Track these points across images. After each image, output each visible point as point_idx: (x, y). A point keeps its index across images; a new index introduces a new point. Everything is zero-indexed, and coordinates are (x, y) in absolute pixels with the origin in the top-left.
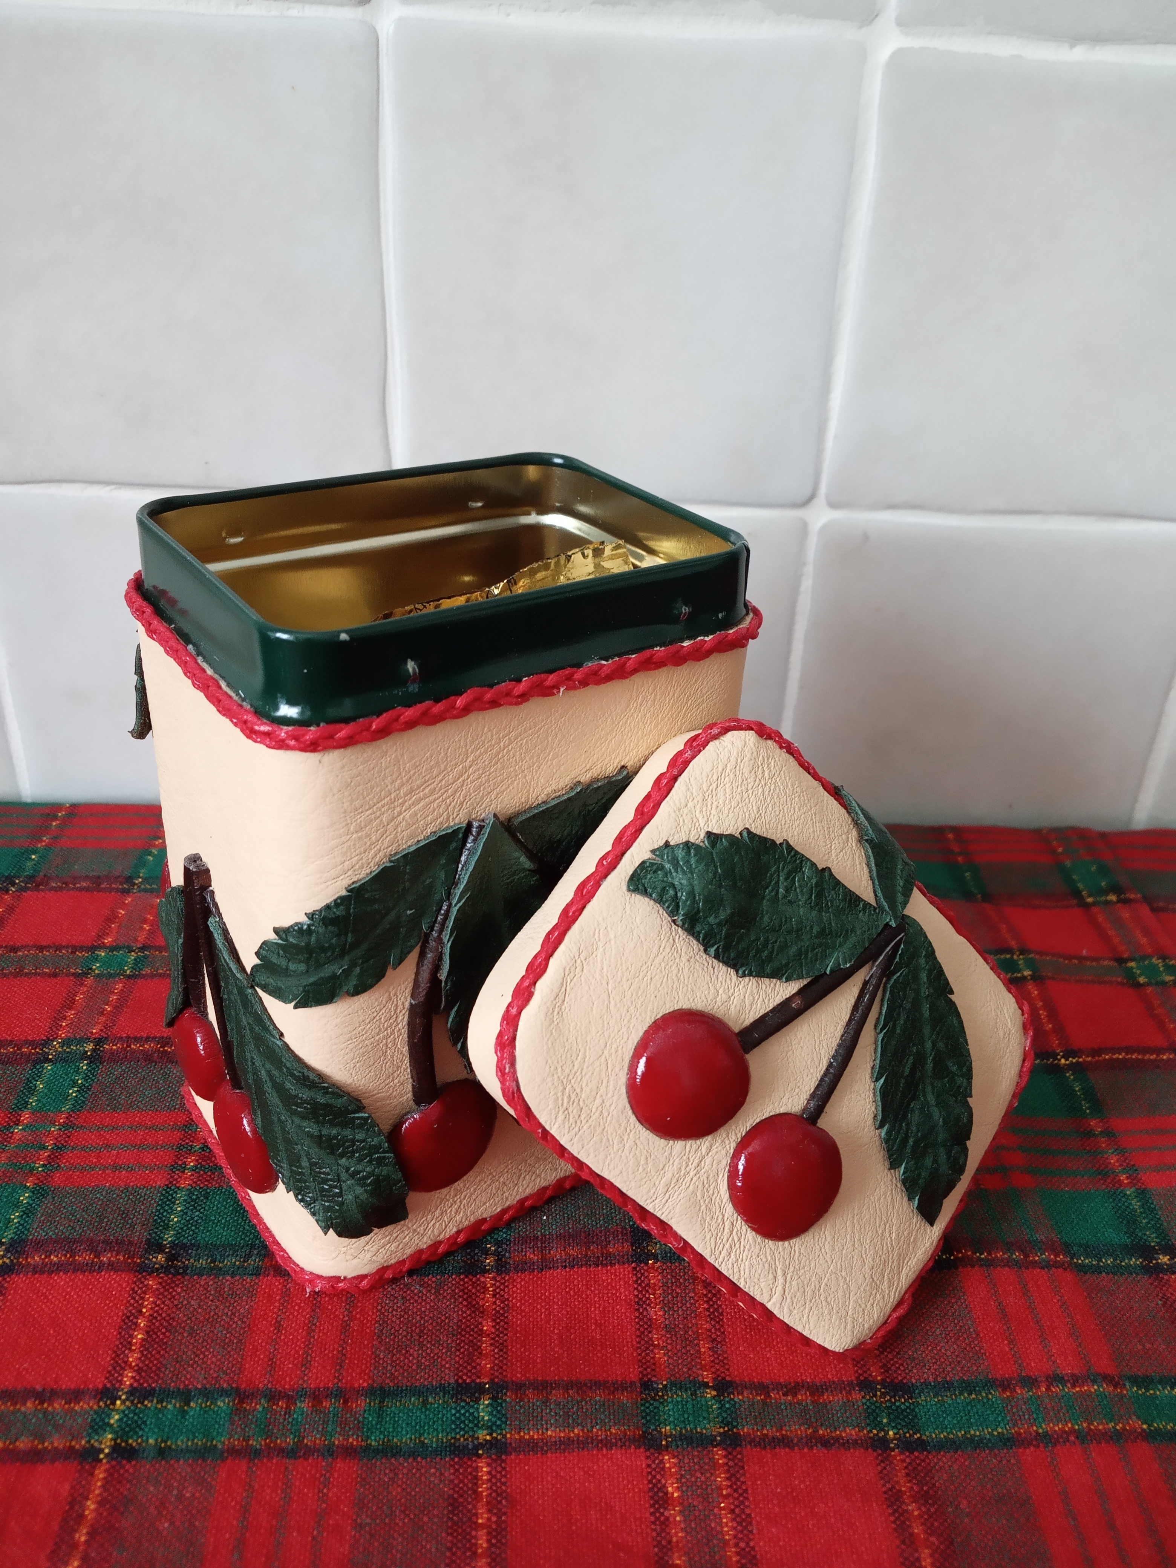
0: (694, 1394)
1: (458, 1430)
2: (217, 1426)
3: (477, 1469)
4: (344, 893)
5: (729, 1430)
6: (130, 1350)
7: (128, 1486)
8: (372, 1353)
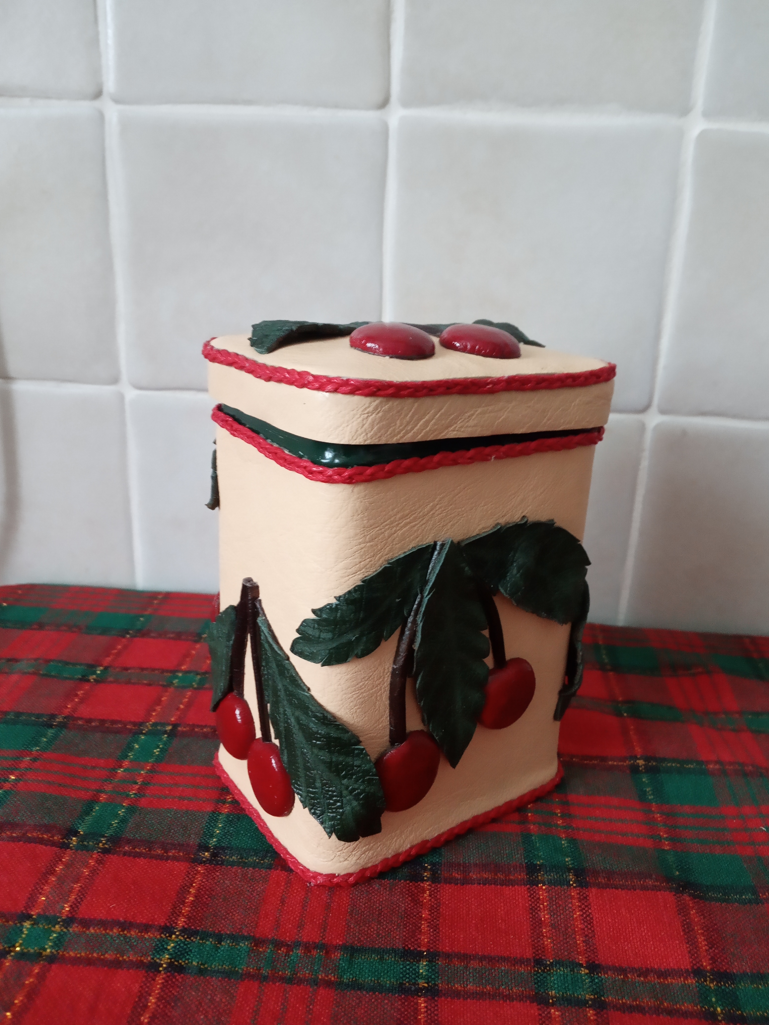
0: (572, 970)
1: (404, 979)
2: (239, 959)
3: (417, 1003)
4: (360, 583)
5: (598, 997)
6: (184, 906)
7: (178, 990)
8: (346, 924)
